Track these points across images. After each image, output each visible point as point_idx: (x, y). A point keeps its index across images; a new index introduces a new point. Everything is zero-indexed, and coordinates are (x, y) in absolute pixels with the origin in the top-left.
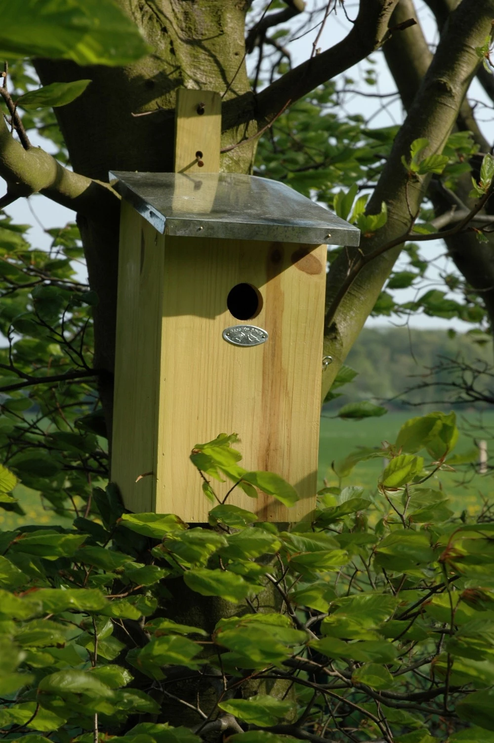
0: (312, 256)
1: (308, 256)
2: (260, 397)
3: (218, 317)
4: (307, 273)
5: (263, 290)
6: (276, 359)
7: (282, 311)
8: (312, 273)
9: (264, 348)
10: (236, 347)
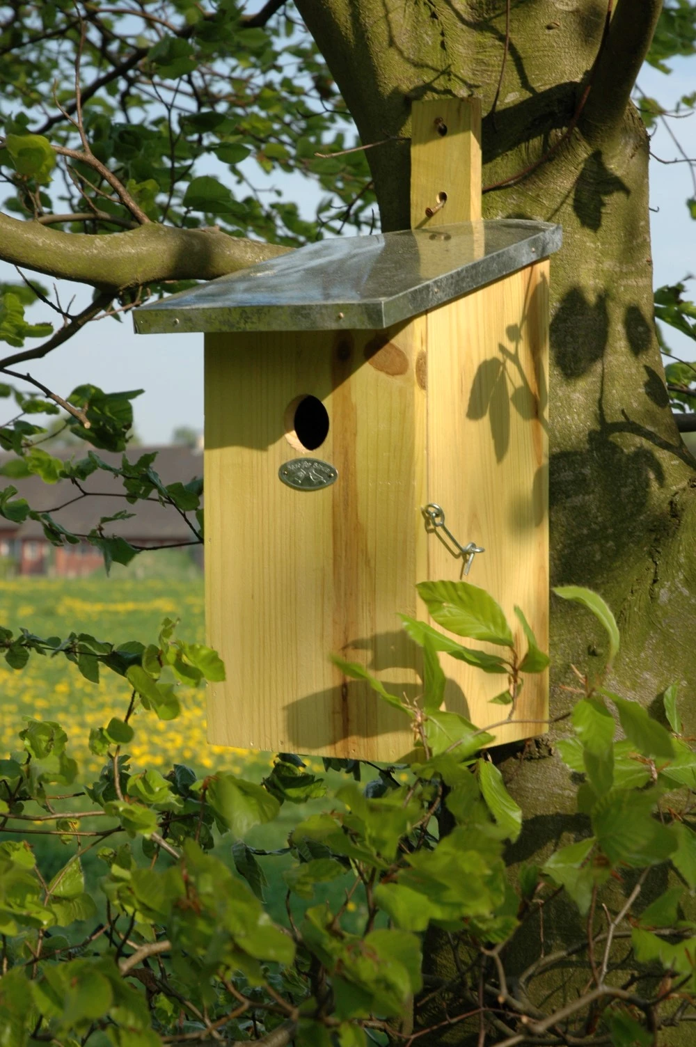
0: (393, 346)
1: (387, 347)
2: (331, 566)
3: (271, 448)
4: (387, 373)
5: (327, 403)
6: (350, 509)
7: (355, 435)
8: (393, 374)
9: (333, 492)
10: (297, 492)
